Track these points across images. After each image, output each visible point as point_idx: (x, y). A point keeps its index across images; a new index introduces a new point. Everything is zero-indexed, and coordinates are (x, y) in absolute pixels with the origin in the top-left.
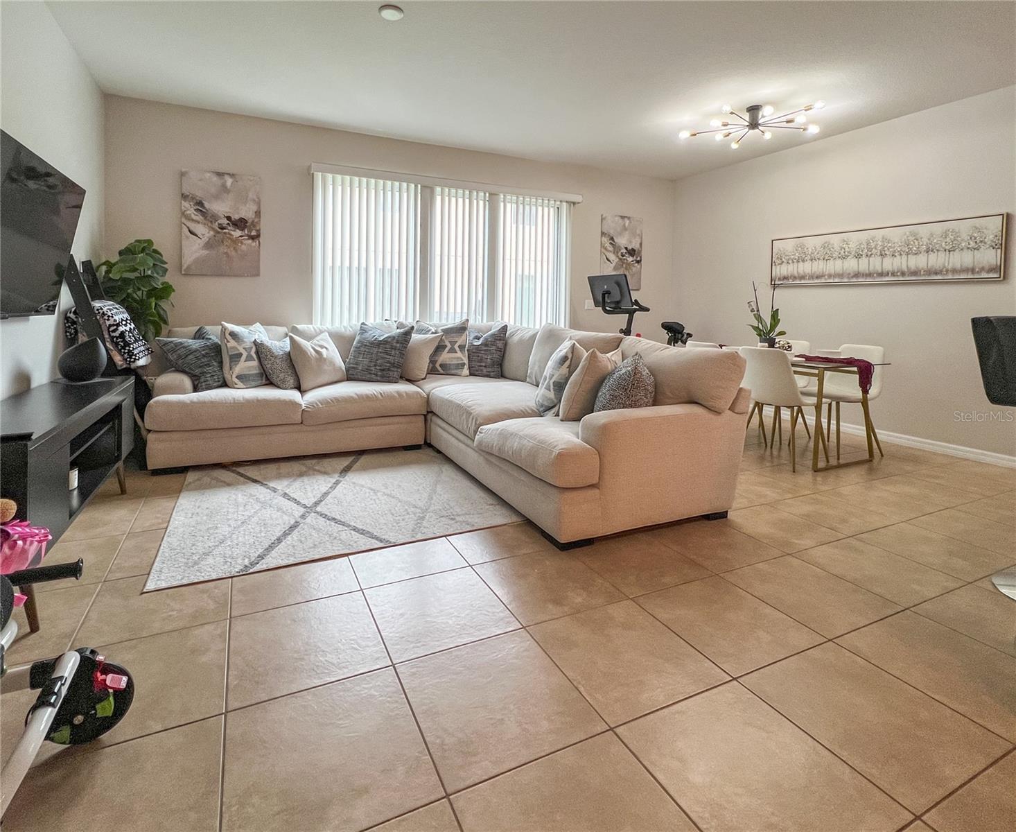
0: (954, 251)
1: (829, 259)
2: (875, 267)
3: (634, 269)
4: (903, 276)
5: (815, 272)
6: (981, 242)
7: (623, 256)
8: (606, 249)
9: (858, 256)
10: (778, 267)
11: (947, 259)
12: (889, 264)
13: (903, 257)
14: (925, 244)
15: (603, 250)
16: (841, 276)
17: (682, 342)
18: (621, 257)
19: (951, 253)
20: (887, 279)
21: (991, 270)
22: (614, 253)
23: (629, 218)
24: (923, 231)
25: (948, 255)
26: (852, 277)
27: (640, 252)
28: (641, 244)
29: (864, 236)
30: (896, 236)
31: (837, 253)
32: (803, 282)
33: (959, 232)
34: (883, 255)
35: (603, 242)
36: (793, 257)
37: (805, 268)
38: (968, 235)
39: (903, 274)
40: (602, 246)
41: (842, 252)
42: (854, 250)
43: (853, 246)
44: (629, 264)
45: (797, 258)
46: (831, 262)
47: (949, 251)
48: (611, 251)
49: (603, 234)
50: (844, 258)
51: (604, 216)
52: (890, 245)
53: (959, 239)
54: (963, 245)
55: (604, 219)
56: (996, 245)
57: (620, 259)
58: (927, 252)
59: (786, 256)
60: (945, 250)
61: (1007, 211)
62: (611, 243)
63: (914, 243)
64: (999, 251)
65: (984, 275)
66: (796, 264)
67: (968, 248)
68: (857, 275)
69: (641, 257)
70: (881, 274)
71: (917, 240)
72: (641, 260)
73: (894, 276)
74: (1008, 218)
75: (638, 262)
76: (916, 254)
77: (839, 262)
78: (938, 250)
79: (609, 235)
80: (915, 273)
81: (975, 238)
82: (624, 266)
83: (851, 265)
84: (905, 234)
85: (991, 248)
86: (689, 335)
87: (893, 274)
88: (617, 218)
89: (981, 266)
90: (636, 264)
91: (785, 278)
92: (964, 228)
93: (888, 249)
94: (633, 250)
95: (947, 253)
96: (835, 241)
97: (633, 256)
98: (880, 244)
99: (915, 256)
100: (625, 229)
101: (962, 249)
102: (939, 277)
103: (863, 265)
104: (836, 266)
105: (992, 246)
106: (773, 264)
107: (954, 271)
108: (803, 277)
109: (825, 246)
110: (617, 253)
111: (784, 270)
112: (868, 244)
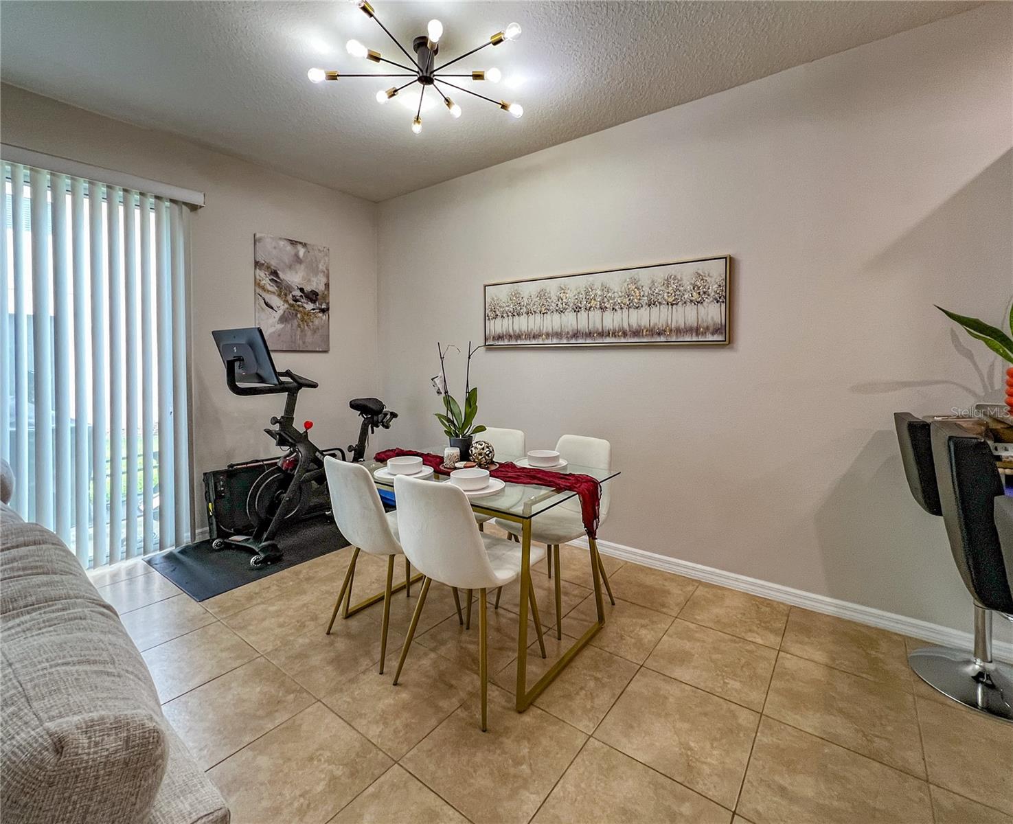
0: (677, 304)
1: (546, 313)
2: (594, 324)
3: (317, 322)
4: (624, 337)
5: (532, 330)
6: (704, 293)
7: (296, 301)
8: (263, 289)
9: (577, 310)
10: (492, 322)
11: (670, 316)
12: (611, 320)
13: (624, 311)
14: (646, 294)
15: (259, 291)
16: (558, 335)
17: (383, 426)
18: (291, 302)
19: (675, 306)
20: (608, 340)
21: (716, 331)
22: (279, 296)
23: (305, 245)
24: (644, 277)
25: (670, 311)
26: (572, 338)
27: (325, 297)
28: (327, 285)
29: (582, 282)
30: (616, 283)
31: (554, 305)
32: (519, 342)
33: (682, 279)
34: (603, 309)
35: (258, 277)
36: (507, 308)
37: (522, 324)
38: (691, 284)
39: (625, 334)
40: (257, 284)
41: (559, 304)
42: (571, 301)
43: (570, 296)
44: (308, 314)
45: (512, 310)
46: (548, 316)
47: (672, 305)
48: (274, 293)
49: (257, 264)
50: (562, 312)
51: (257, 236)
52: (610, 295)
53: (682, 289)
54: (686, 296)
55: (260, 240)
56: (720, 298)
57: (292, 306)
58: (649, 305)
59: (500, 307)
60: (668, 304)
61: (729, 253)
62: (272, 280)
63: (634, 292)
64: (723, 305)
65: (709, 337)
66: (510, 317)
67: (691, 301)
68: (576, 335)
69: (328, 304)
70: (602, 334)
71: (638, 289)
72: (328, 309)
73: (615, 336)
74: (731, 263)
75: (323, 311)
76: (637, 308)
77: (556, 316)
78: (660, 303)
79: (268, 267)
80: (636, 333)
81: (699, 288)
82: (299, 316)
83: (569, 321)
84: (626, 280)
85: (715, 301)
86: (394, 415)
87: (614, 334)
88: (282, 243)
89: (705, 325)
90: (321, 315)
91: (500, 337)
92: (687, 274)
93: (608, 301)
94: (315, 293)
95: (670, 307)
96: (552, 287)
97: (314, 301)
98: (599, 293)
99: (637, 310)
100: (298, 260)
101: (685, 303)
102: (662, 339)
103: (582, 321)
104: (553, 322)
105: (716, 299)
106: (487, 318)
107: (678, 331)
108: (518, 337)
109: (542, 295)
110: (286, 295)
111: (499, 326)
112: (587, 293)
